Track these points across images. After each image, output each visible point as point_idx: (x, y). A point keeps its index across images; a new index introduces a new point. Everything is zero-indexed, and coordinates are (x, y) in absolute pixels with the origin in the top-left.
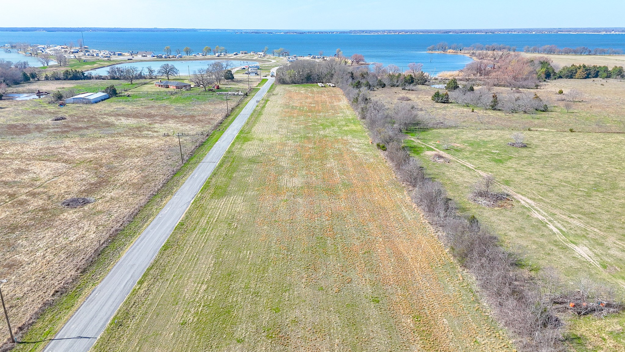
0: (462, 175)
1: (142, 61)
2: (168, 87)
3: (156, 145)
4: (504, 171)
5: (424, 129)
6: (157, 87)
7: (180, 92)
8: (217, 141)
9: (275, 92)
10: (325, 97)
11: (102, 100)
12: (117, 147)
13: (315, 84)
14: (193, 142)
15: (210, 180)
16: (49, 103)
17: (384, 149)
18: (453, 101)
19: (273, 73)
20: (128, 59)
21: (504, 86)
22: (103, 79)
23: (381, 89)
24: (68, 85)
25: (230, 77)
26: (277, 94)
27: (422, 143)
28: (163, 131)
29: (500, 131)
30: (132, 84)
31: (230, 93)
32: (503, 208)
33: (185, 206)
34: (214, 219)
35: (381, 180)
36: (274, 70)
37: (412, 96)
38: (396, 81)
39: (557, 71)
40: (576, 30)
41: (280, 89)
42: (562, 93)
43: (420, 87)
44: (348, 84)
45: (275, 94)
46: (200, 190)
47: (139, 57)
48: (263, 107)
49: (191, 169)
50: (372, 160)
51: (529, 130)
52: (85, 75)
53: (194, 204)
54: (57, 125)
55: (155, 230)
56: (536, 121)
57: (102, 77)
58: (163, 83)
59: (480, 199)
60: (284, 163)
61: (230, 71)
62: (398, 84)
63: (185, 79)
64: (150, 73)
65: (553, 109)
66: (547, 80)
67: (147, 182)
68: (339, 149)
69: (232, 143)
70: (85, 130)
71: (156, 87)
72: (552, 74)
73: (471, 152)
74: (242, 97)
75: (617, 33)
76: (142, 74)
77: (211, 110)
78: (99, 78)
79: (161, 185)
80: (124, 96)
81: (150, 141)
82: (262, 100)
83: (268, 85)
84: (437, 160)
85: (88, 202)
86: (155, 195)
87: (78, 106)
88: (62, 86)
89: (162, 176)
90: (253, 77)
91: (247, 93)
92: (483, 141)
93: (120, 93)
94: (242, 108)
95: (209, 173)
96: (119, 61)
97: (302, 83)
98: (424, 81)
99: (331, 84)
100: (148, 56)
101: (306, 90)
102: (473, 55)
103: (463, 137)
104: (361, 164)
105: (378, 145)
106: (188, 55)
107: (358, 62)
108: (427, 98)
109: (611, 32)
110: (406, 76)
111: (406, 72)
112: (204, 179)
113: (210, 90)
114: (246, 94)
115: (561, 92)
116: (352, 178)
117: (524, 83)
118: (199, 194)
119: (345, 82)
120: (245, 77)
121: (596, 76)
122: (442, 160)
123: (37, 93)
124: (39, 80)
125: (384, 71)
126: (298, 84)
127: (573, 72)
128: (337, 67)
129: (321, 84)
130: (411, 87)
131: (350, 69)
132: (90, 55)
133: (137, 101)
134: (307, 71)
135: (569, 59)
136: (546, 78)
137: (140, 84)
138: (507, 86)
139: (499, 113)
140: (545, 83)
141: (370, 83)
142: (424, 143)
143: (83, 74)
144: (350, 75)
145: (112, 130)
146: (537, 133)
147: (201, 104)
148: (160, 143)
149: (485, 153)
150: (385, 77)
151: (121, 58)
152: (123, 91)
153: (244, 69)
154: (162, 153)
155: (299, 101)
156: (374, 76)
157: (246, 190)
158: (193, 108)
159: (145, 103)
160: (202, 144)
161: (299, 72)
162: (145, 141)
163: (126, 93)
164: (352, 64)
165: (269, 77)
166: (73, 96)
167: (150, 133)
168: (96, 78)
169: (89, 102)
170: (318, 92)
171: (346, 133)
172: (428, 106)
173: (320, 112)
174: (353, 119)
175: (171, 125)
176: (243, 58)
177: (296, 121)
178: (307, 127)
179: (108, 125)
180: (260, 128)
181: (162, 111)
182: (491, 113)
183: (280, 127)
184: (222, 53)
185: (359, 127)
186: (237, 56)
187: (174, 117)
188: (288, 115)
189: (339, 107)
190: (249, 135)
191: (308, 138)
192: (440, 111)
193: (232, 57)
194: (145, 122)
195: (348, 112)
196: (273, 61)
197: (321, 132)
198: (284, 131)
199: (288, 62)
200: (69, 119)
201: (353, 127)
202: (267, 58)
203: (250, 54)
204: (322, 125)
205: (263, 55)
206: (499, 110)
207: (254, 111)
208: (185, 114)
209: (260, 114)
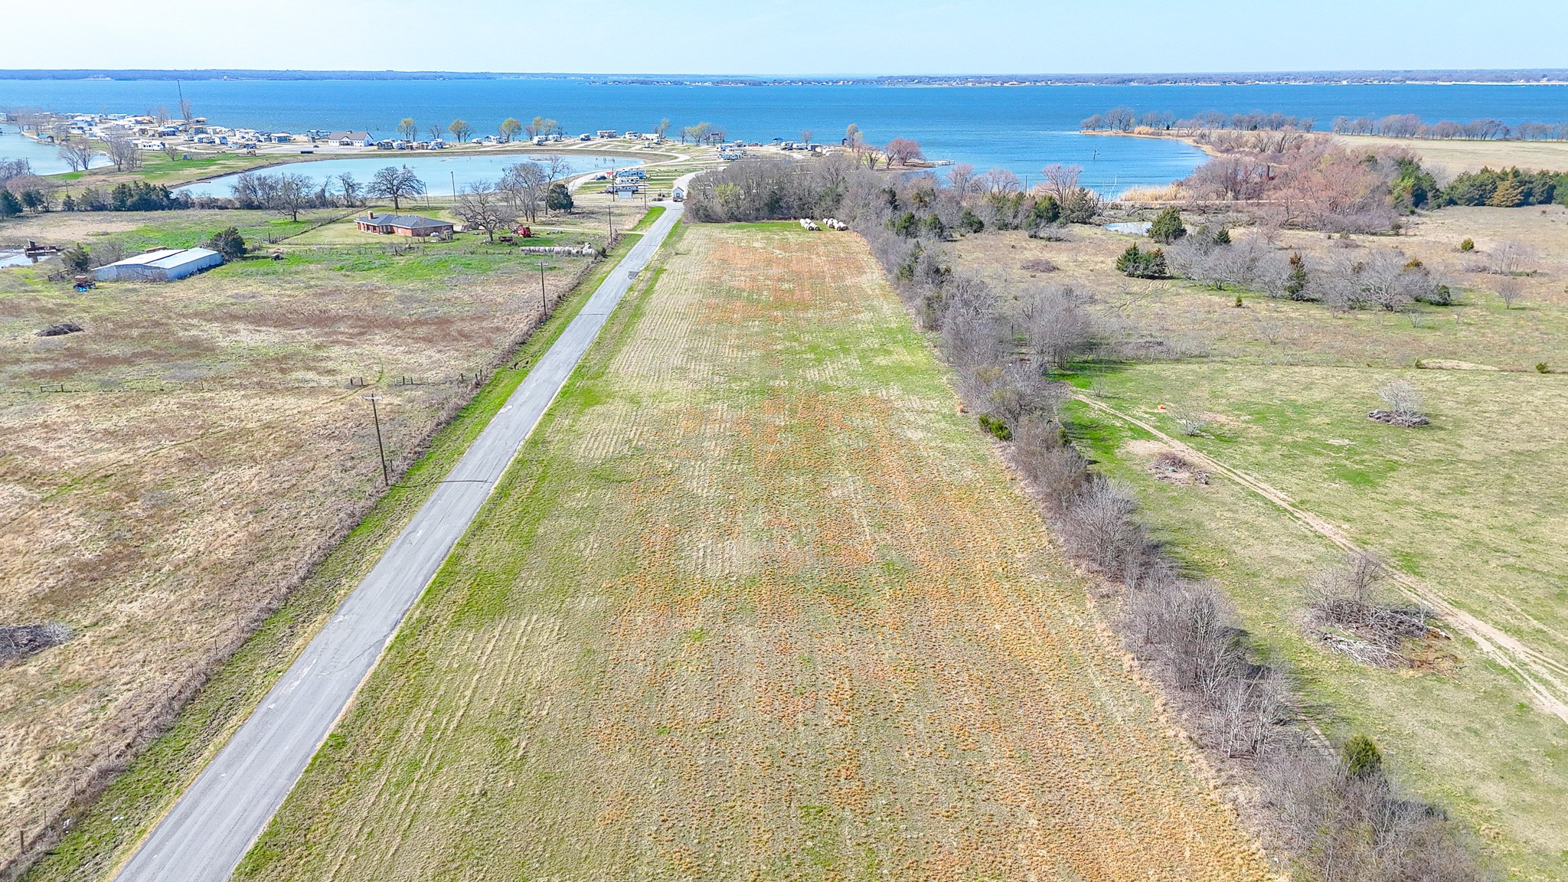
2: (392, 232)
3: (321, 418)
6: (363, 230)
7: (422, 246)
8: (502, 404)
9: (681, 246)
10: (819, 261)
11: (201, 271)
13: (792, 221)
15: (461, 550)
16: (50, 279)
17: (1002, 433)
18: (1175, 273)
19: (679, 191)
20: (302, 152)
21: (1308, 228)
22: (221, 208)
23: (971, 235)
24: (121, 225)
25: (562, 201)
26: (687, 253)
27: (1113, 411)
28: (349, 371)
29: (1335, 371)
30: (295, 221)
31: (557, 249)
33: (365, 660)
36: (682, 183)
37: (1058, 256)
38: (1010, 213)
39: (1442, 186)
40: (1449, 75)
41: (698, 235)
42: (1472, 248)
43: (1078, 229)
44: (882, 222)
45: (681, 250)
46: (423, 593)
47: (332, 146)
48: (648, 291)
50: (968, 473)
51: (1417, 366)
52: (173, 196)
53: (394, 651)
54: (49, 349)
56: (1428, 335)
57: (219, 203)
58: (379, 220)
61: (563, 186)
62: (1016, 222)
63: (443, 208)
64: (347, 190)
65: (1463, 297)
66: (1418, 210)
68: (864, 433)
69: (546, 410)
71: (359, 232)
72: (1430, 195)
73: (1266, 444)
74: (590, 260)
76: (327, 194)
77: (500, 300)
78: (210, 204)
79: (305, 570)
80: (264, 258)
81: (307, 403)
82: (646, 269)
83: (665, 224)
84: (1171, 474)
85: (47, 643)
87: (129, 290)
88: (104, 227)
89: (312, 536)
90: (625, 200)
91: (604, 251)
93: (255, 249)
94: (589, 295)
95: (463, 521)
96: (277, 158)
97: (757, 219)
98: (1087, 214)
99: (835, 221)
100: (357, 144)
101: (768, 239)
102: (1204, 141)
103: (1230, 391)
105: (984, 421)
106: (462, 142)
107: (903, 161)
108: (1102, 262)
109: (1539, 81)
110: (1037, 199)
111: (1037, 190)
113: (505, 240)
114: (603, 253)
115: (1468, 247)
116: (913, 541)
117: (1362, 220)
118: (418, 607)
119: (874, 217)
120: (606, 200)
121: (1548, 199)
122: (1185, 475)
123: (28, 250)
124: (48, 211)
125: (976, 188)
126: (747, 220)
127: (1485, 190)
128: (852, 177)
129: (808, 220)
130: (1053, 229)
131: (886, 181)
132: (204, 141)
133: (297, 273)
134: (770, 185)
136: (1416, 205)
137: (316, 221)
138: (1315, 229)
140: (1415, 219)
141: (943, 220)
142: (1118, 413)
143: (167, 194)
144: (887, 197)
145: (202, 366)
146: (1444, 376)
147: (474, 284)
148: (333, 410)
149: (1310, 448)
150: (983, 202)
151: (284, 149)
152: (266, 244)
153: (604, 178)
154: (333, 447)
155: (747, 274)
156: (951, 199)
157: (571, 592)
158: (449, 295)
159: (317, 278)
161: (749, 188)
162: (290, 405)
163: (273, 249)
164: (889, 164)
165: (668, 203)
166: (118, 260)
167: (310, 377)
168: (202, 206)
169: (161, 277)
170: (801, 247)
171: (883, 376)
172: (1108, 289)
173: (806, 308)
174: (901, 330)
175: (377, 349)
176: (603, 149)
177: (738, 337)
178: (768, 356)
179: (198, 349)
180: (634, 360)
181: (362, 304)
182: (1293, 311)
183: (692, 354)
184: (550, 137)
185: (920, 358)
186: (589, 143)
187: (390, 324)
188: (716, 315)
189: (859, 289)
190: (600, 382)
191: (772, 394)
192: (1143, 302)
193: (574, 144)
194: (305, 338)
195: (885, 307)
196: (682, 157)
197: (812, 374)
198: (704, 368)
199: (722, 160)
200: (89, 329)
201: (902, 356)
202: (667, 150)
203: (622, 138)
204: (813, 348)
205: (655, 141)
206: (1313, 300)
207: (622, 304)
208: (424, 314)
209: (637, 313)
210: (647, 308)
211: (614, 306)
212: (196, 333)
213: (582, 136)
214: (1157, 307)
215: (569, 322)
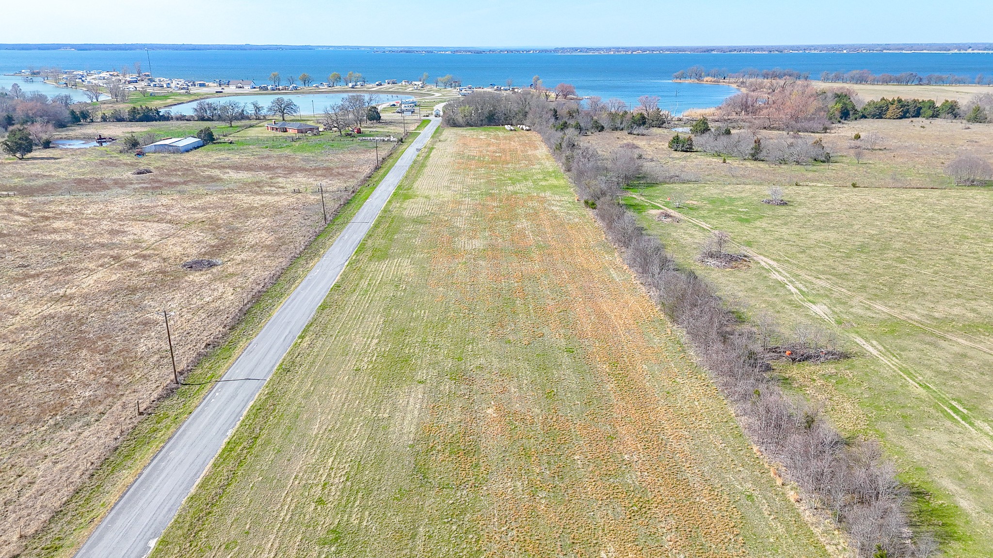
0: (692, 236)
1: (237, 94)
2: (286, 131)
3: (286, 203)
4: (749, 231)
5: (651, 183)
6: (270, 130)
7: (304, 137)
8: (367, 198)
9: (442, 138)
10: (515, 144)
11: (195, 148)
12: (233, 206)
13: (501, 127)
14: (334, 199)
15: (364, 242)
16: (121, 152)
17: (593, 206)
18: (699, 149)
19: (438, 111)
20: (217, 92)
21: (779, 130)
22: (187, 120)
23: (598, 133)
24: (139, 129)
25: (374, 116)
26: (446, 140)
27: (646, 200)
28: (291, 187)
29: (757, 187)
30: (231, 126)
31: (377, 138)
32: (736, 269)
33: (339, 269)
34: (376, 281)
35: (586, 241)
36: (440, 107)
37: (641, 143)
38: (619, 122)
39: (859, 108)
40: (911, 47)
41: (449, 133)
42: (860, 137)
43: (655, 130)
44: (549, 126)
45: (442, 139)
46: (354, 253)
47: (232, 89)
48: (427, 157)
49: (339, 230)
50: (577, 220)
51: (797, 185)
52: (161, 114)
53: (349, 266)
54: (142, 180)
55: (307, 291)
56: (810, 175)
57: (186, 118)
58: (279, 125)
59: (710, 260)
60: (459, 223)
61: (375, 108)
62: (622, 126)
63: (308, 120)
64: (256, 111)
65: (839, 159)
66: (842, 121)
67: (283, 244)
68: (533, 208)
69: (388, 200)
70: (184, 186)
71: (267, 131)
72: (851, 113)
73: (710, 211)
74: (395, 143)
75: (975, 52)
76: (245, 113)
77: (354, 160)
78: (182, 118)
79: (303, 247)
80: (224, 143)
81: (276, 198)
82: (425, 147)
83: (432, 128)
84: (663, 219)
85: (215, 265)
86: (298, 258)
87: (163, 156)
88: (129, 129)
89: (301, 238)
90: (408, 116)
91: (402, 139)
92: (730, 198)
93: (217, 139)
94: (397, 158)
95: (362, 234)
96: (203, 95)
97: (481, 125)
98: (661, 122)
99: (524, 126)
100: (246, 87)
101: (488, 134)
102: (742, 85)
103: (703, 193)
104: (561, 224)
105: (586, 202)
106: (307, 86)
107: (565, 96)
108: (663, 145)
109: (966, 50)
110: (634, 115)
111: (635, 108)
112: (357, 241)
113: (348, 135)
114: (401, 140)
115: (858, 137)
116: (550, 239)
117: (806, 125)
118: (354, 256)
119: (544, 123)
120: (398, 116)
121: (917, 114)
122: (669, 220)
123: (98, 139)
124: (93, 122)
125: (603, 108)
126: (476, 126)
127: (882, 110)
128: (533, 103)
129: (509, 126)
130: (642, 130)
131: (552, 106)
132: (157, 85)
133: (245, 149)
134: (488, 108)
135: (885, 91)
136: (841, 118)
137: (244, 126)
138: (783, 130)
139: (761, 165)
140: (840, 125)
141: (582, 125)
142: (648, 201)
143: (158, 113)
144: (552, 113)
145: (219, 186)
146: (806, 188)
147: (338, 154)
148: (290, 201)
149: (730, 212)
150: (604, 115)
151: (204, 90)
152: (221, 137)
153: (394, 105)
154: (296, 212)
155: (477, 149)
156: (587, 114)
157: (413, 253)
158: (327, 158)
159: (257, 151)
160: (348, 203)
161: (477, 109)
162: (270, 199)
163: (226, 139)
164: (556, 98)
165: (432, 117)
166: (152, 143)
167: (273, 189)
168: (177, 119)
169: (177, 150)
170: (505, 138)
171: (544, 189)
172: (661, 156)
173: (508, 163)
174: (554, 172)
175: (300, 179)
176: (390, 90)
177: (474, 175)
178: (489, 182)
179: (213, 179)
180: (425, 184)
181: (283, 162)
182: (750, 164)
183: (452, 181)
184: (359, 83)
185: (562, 182)
186: (381, 87)
187: (302, 170)
188: (463, 166)
189: (535, 156)
190: (410, 192)
191: (491, 195)
192: (678, 161)
193: (373, 88)
194: (263, 176)
195: (547, 163)
196: (437, 95)
197: (510, 188)
198: (459, 187)
199: (460, 96)
200: (155, 172)
201: (553, 181)
202: (428, 91)
203: (400, 84)
204: (510, 179)
205: (421, 86)
206: (763, 161)
207: (415, 162)
208: (318, 166)
209: (423, 166)
210: (428, 164)
211: (411, 163)
212: (209, 173)
213: (377, 83)
214: (683, 163)
215: (390, 169)
